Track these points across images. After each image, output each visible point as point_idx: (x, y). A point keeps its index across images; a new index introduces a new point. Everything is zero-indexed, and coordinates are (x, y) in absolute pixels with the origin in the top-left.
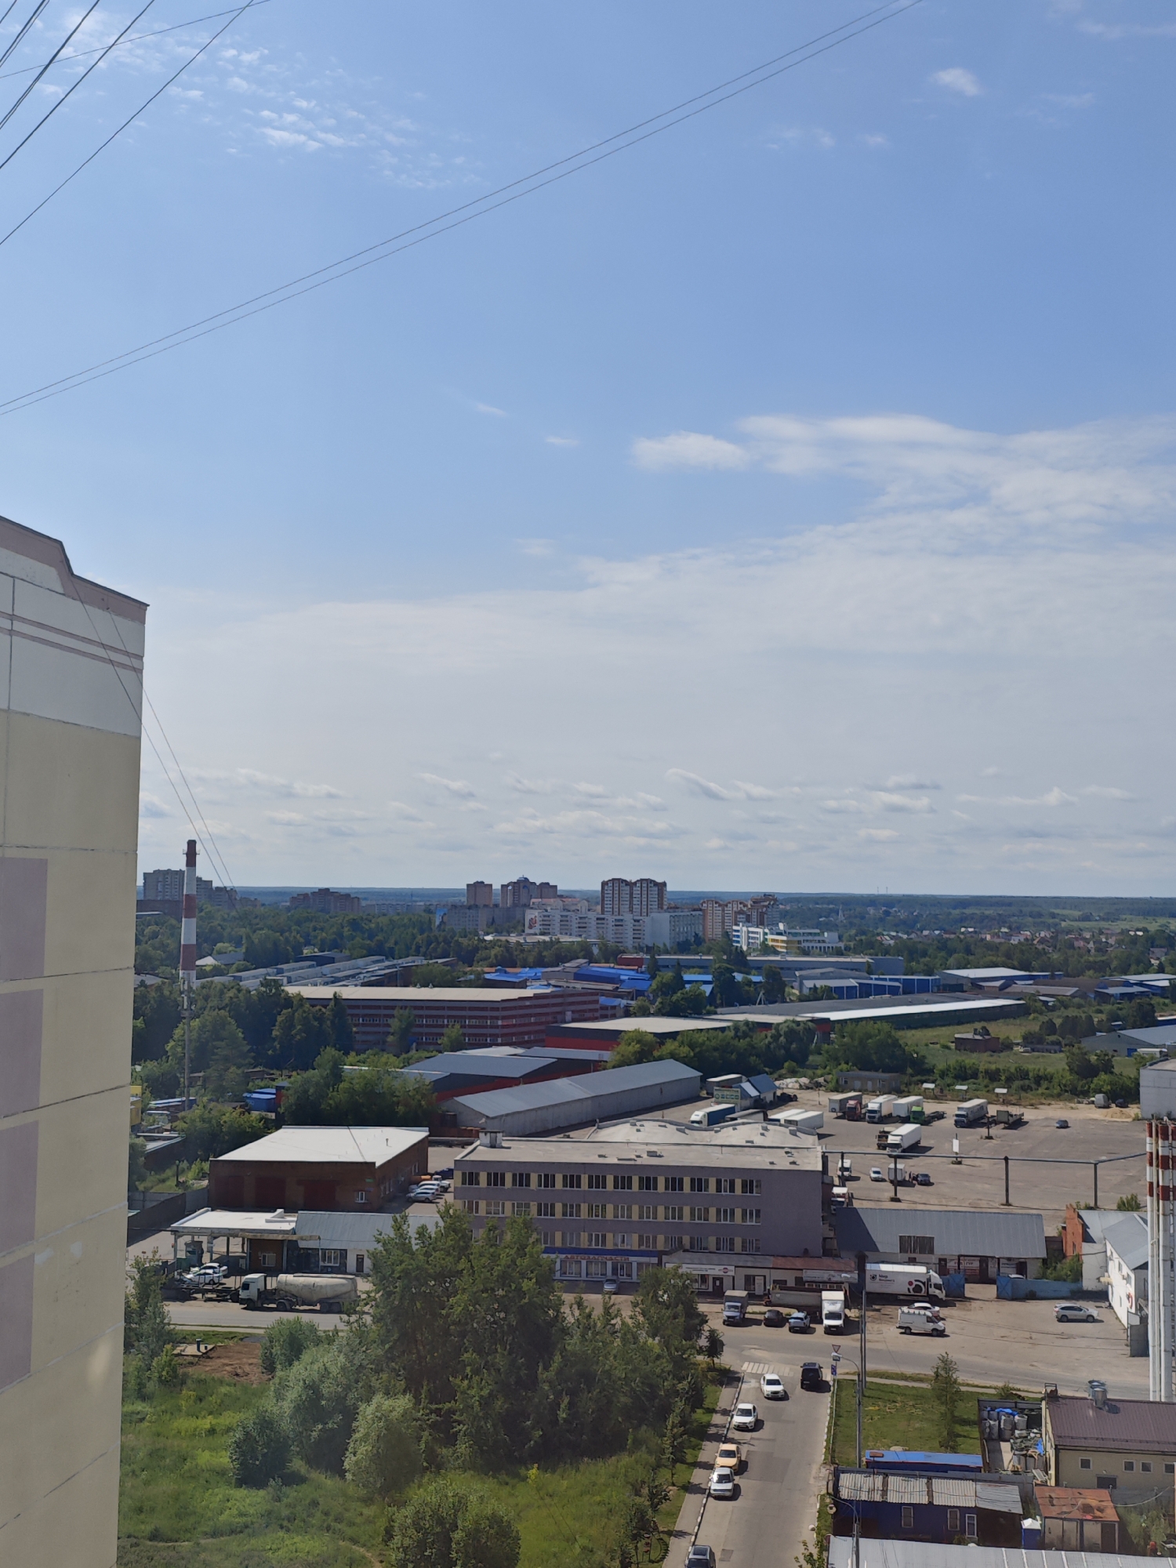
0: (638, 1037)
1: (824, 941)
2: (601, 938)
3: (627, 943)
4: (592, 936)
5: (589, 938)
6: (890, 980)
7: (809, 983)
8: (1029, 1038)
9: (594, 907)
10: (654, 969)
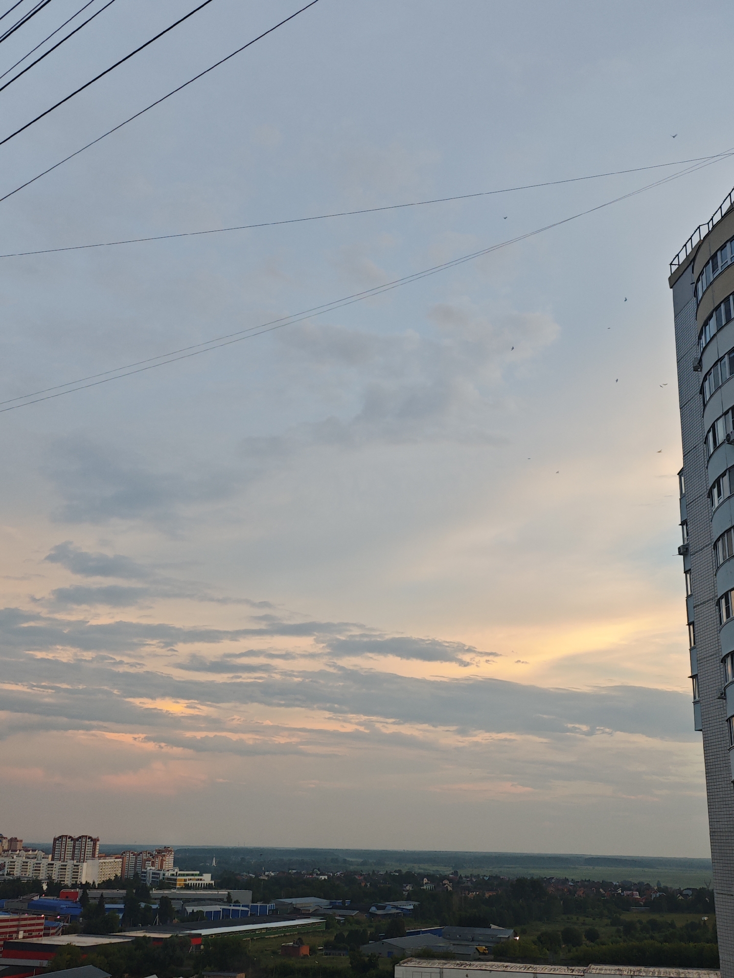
0: (69, 949)
1: (201, 880)
2: (50, 878)
3: (68, 881)
4: (42, 876)
5: (40, 878)
6: (243, 906)
7: (189, 909)
8: (327, 945)
9: (47, 856)
10: (85, 898)
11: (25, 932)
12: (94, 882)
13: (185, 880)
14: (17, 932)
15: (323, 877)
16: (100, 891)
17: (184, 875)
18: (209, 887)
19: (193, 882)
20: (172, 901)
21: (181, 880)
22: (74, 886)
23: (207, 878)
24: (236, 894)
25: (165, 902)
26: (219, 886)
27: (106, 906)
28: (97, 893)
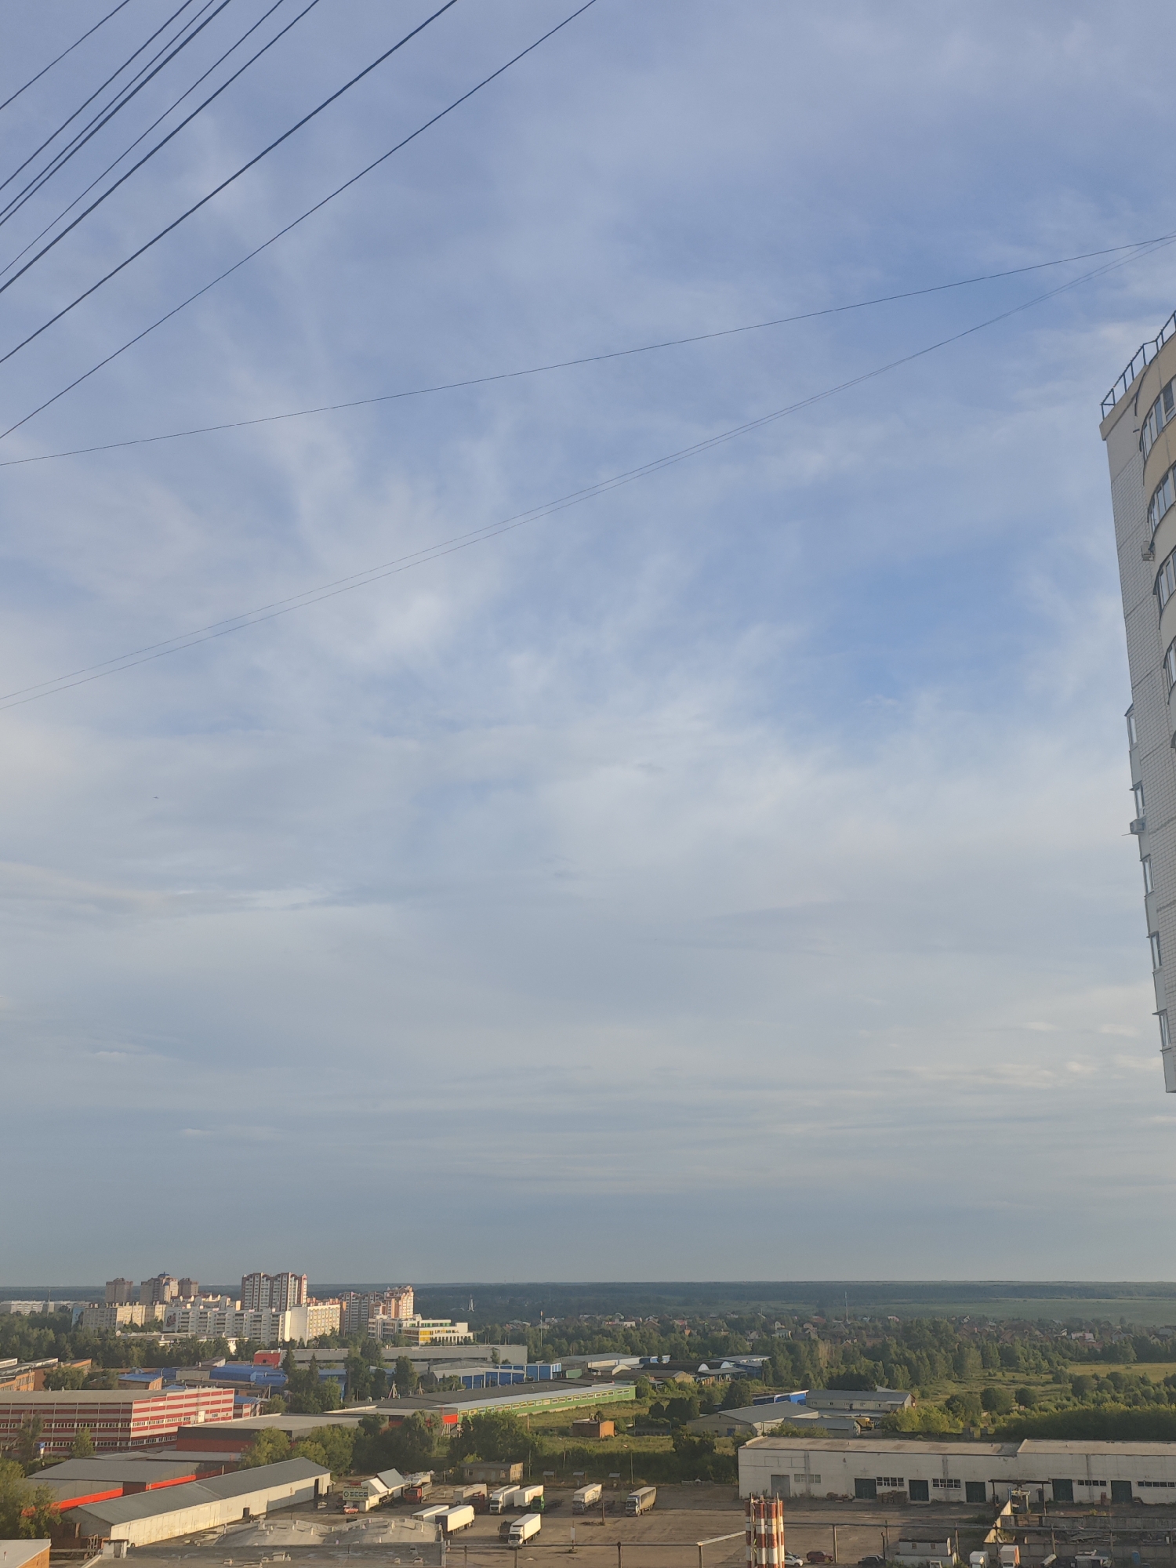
1: (453, 1332)
2: (238, 1334)
3: (265, 1339)
4: (229, 1332)
5: (226, 1335)
6: (516, 1368)
7: (439, 1374)
8: (638, 1419)
9: (233, 1303)
10: (287, 1364)
11: (207, 1412)
13: (431, 1333)
14: (196, 1413)
15: (628, 1324)
16: (311, 1352)
17: (429, 1326)
18: (465, 1342)
19: (442, 1335)
20: (413, 1363)
21: (425, 1333)
22: (274, 1345)
23: (462, 1329)
25: (403, 1365)
27: (321, 1372)
28: (306, 1355)
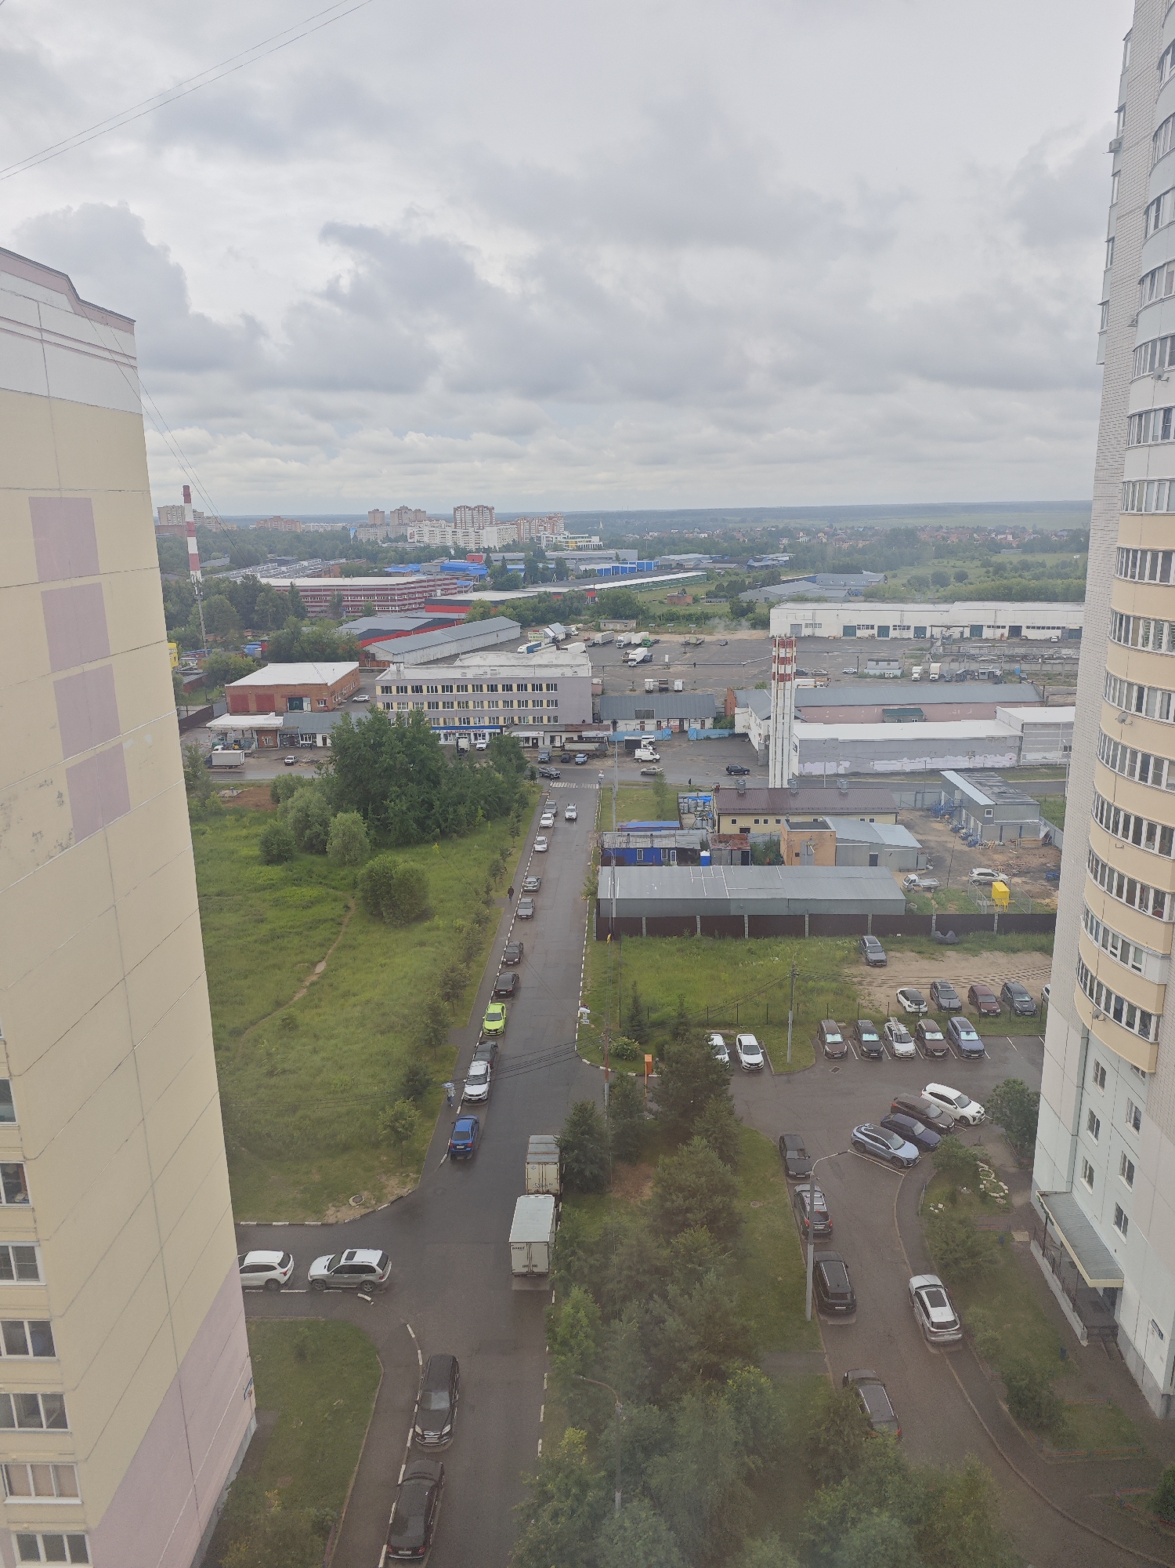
0: (481, 603)
1: (590, 541)
2: (455, 543)
3: (472, 546)
4: (450, 543)
5: (448, 544)
6: (630, 563)
7: (582, 568)
8: (709, 595)
9: (450, 524)
10: (488, 562)
11: (442, 590)
12: (495, 547)
13: (576, 542)
14: (435, 591)
15: (703, 535)
16: (501, 555)
17: (574, 538)
18: (599, 548)
19: (583, 544)
20: (566, 561)
21: (572, 542)
22: (478, 550)
23: (595, 540)
24: (623, 553)
25: (560, 562)
26: (608, 547)
27: (509, 567)
28: (499, 556)
